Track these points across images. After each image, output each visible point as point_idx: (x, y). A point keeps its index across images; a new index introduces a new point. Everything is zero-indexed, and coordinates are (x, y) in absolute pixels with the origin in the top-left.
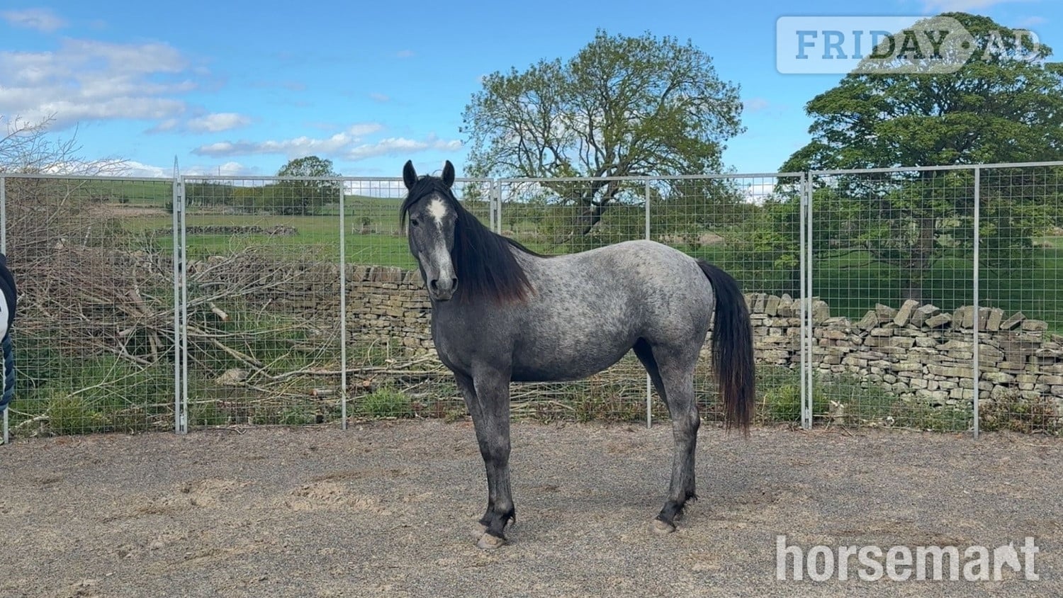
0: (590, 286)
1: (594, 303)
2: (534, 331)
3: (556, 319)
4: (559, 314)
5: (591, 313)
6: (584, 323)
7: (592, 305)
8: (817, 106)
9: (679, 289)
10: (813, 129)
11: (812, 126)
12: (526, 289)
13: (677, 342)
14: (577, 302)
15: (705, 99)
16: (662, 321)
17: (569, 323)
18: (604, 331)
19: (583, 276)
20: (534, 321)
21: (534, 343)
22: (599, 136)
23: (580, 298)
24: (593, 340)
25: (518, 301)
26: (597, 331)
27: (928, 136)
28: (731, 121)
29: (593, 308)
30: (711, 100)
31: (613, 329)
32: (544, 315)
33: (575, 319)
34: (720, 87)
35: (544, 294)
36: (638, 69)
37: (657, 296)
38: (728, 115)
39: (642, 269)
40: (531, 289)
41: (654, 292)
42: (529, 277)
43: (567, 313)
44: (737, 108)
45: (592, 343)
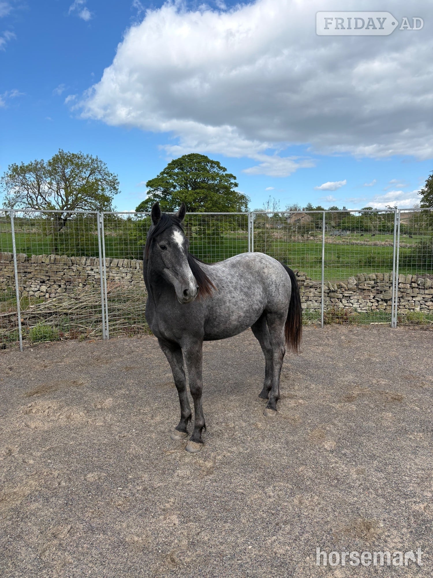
0: (243, 282)
1: (247, 292)
2: (216, 312)
3: (228, 304)
4: (230, 300)
5: (246, 299)
6: (243, 305)
7: (246, 294)
8: (150, 184)
9: (282, 281)
10: (148, 193)
11: (148, 192)
12: (210, 286)
13: (282, 311)
14: (238, 292)
15: (105, 180)
16: (276, 300)
17: (235, 306)
18: (253, 308)
19: (237, 276)
20: (216, 306)
21: (215, 320)
22: (63, 192)
23: (239, 290)
24: (248, 314)
25: (207, 295)
26: (249, 310)
27: (190, 198)
28: (115, 188)
29: (247, 296)
30: (107, 180)
31: (257, 307)
32: (221, 302)
33: (238, 303)
34: (110, 175)
35: (220, 289)
36: (78, 166)
37: (274, 286)
38: (114, 185)
39: (266, 270)
40: (213, 286)
41: (273, 283)
42: (210, 278)
43: (234, 300)
44: (117, 184)
45: (247, 317)
